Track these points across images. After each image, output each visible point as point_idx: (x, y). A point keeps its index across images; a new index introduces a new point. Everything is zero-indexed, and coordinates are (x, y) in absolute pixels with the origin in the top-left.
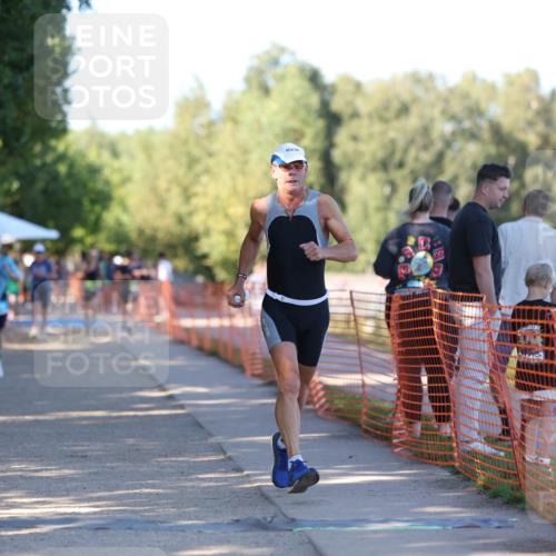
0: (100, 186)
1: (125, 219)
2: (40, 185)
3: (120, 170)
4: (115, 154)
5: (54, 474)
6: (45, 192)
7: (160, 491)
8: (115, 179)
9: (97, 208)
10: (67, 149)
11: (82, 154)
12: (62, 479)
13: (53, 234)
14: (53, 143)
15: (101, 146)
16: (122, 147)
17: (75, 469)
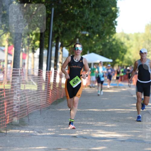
0: (124, 48)
1: (130, 57)
2: (108, 47)
3: (129, 44)
4: (128, 39)
5: (110, 125)
6: (109, 49)
7: (139, 131)
8: (128, 46)
9: (123, 54)
10: (115, 38)
11: (119, 39)
12: (112, 127)
13: (111, 61)
14: (112, 36)
15: (125, 37)
16: (130, 37)
17: (116, 124)
